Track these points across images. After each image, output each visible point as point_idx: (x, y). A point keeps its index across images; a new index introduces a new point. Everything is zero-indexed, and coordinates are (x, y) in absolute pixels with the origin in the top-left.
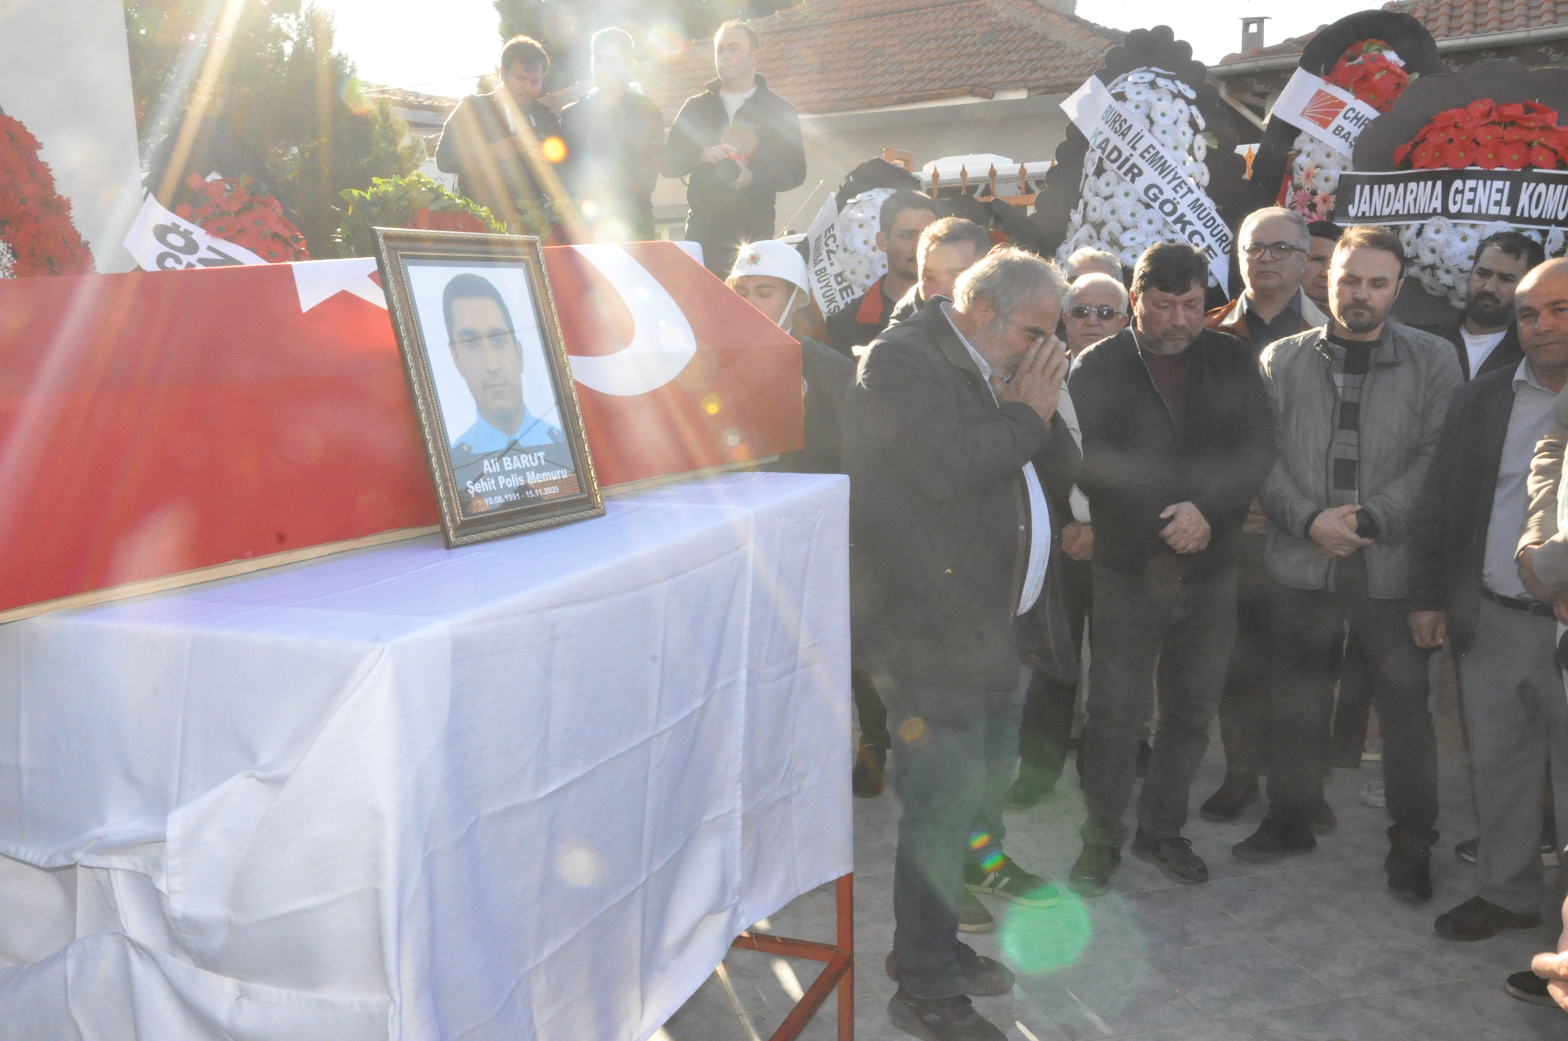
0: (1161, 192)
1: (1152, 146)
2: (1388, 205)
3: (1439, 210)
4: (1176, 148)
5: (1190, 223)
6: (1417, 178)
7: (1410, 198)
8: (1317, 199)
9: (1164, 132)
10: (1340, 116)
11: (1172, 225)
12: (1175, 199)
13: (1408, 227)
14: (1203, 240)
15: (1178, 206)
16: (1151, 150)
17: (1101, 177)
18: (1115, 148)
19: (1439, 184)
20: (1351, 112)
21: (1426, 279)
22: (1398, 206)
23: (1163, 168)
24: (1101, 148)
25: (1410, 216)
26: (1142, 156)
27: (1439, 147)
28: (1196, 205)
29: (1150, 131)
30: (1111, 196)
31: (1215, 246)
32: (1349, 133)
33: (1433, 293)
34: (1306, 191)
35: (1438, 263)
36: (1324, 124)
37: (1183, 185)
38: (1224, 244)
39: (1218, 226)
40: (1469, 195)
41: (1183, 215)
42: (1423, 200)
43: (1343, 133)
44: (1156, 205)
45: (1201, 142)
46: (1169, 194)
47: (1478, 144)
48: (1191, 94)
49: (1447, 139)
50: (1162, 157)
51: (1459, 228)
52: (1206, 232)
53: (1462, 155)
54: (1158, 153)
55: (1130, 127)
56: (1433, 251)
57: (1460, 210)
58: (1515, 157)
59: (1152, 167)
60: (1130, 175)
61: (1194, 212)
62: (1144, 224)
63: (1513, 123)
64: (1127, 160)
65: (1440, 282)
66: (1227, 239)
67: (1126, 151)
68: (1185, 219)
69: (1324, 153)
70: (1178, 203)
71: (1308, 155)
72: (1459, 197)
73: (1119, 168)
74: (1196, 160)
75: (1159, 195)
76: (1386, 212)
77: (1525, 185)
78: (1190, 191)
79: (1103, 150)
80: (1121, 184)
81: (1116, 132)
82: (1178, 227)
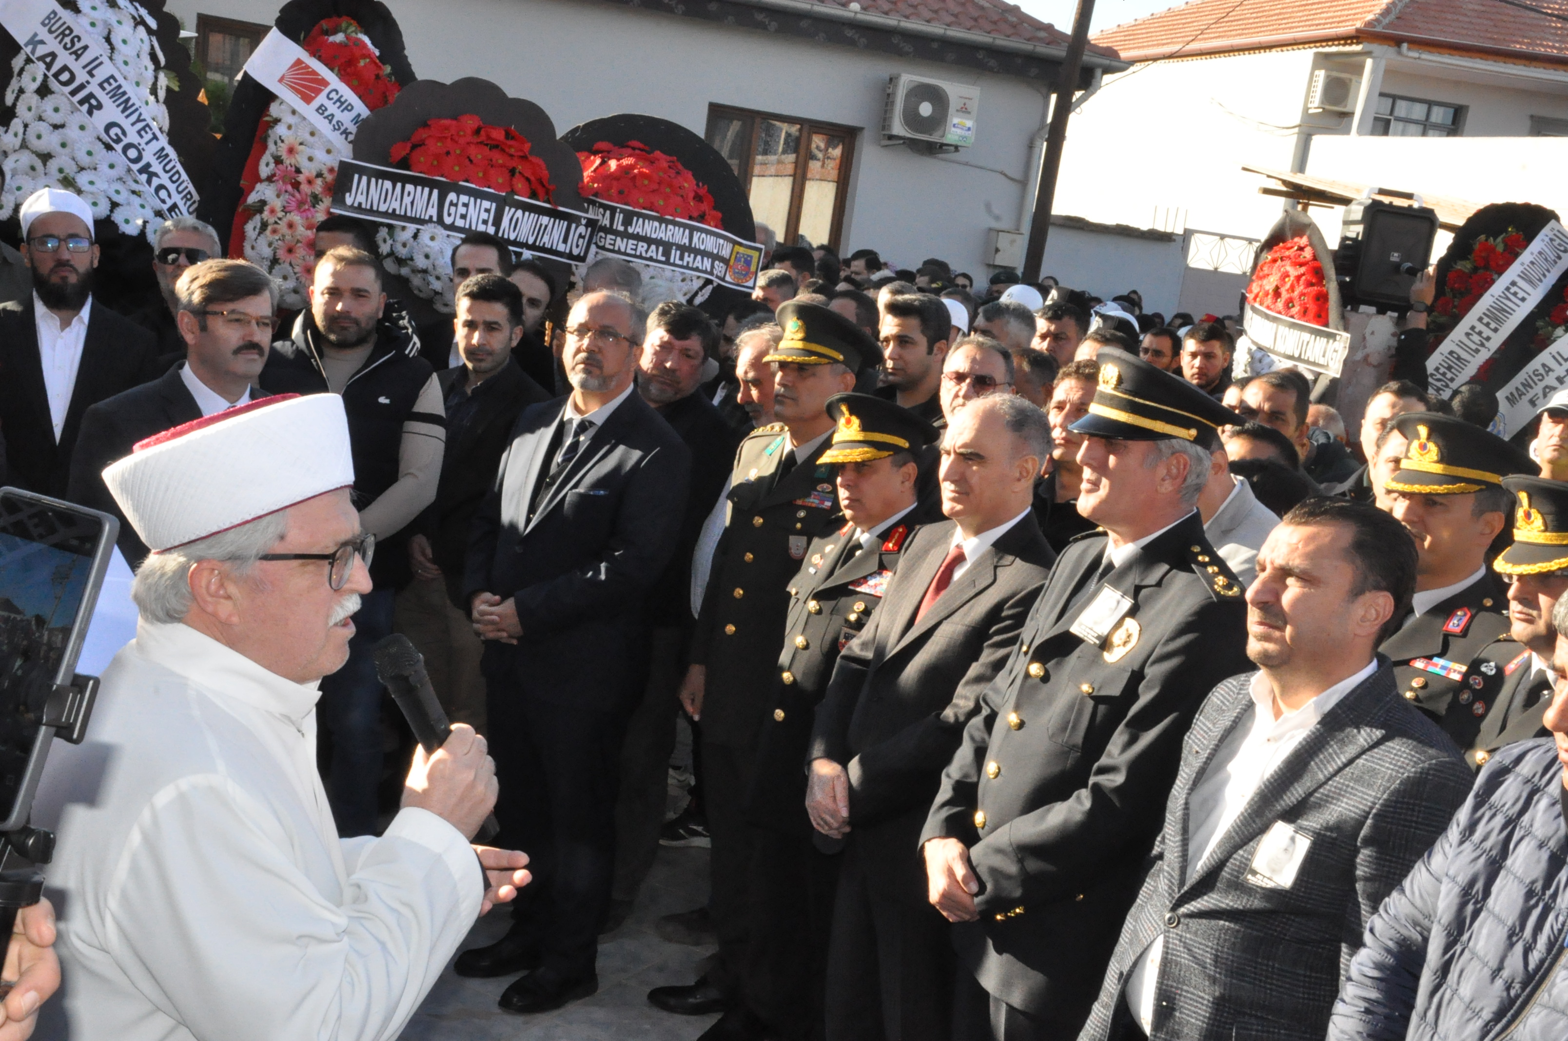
0: (124, 133)
1: (112, 77)
2: (385, 201)
3: (435, 219)
4: (138, 84)
5: (156, 175)
6: (416, 181)
7: (407, 200)
8: (301, 178)
9: (126, 63)
10: (323, 95)
11: (137, 174)
12: (139, 144)
13: (404, 228)
14: (170, 196)
15: (143, 153)
16: (112, 81)
17: (46, 99)
18: (65, 68)
19: (435, 192)
20: (334, 93)
21: (416, 281)
22: (395, 205)
23: (126, 106)
24: (45, 63)
25: (405, 218)
26: (101, 85)
27: (437, 157)
28: (161, 155)
29: (111, 58)
30: (62, 126)
31: (181, 204)
32: (333, 115)
33: (421, 295)
34: (289, 168)
35: (430, 268)
36: (308, 99)
37: (147, 129)
38: (189, 203)
39: (183, 182)
40: (462, 210)
41: (148, 165)
42: (420, 204)
43: (326, 114)
44: (119, 147)
45: (163, 81)
46: (132, 137)
47: (471, 161)
48: (153, 24)
49: (445, 150)
50: (124, 93)
51: (452, 239)
52: (172, 187)
53: (457, 168)
54: (120, 87)
55: (86, 48)
56: (427, 256)
57: (453, 223)
58: (500, 180)
59: (114, 102)
60: (86, 106)
61: (160, 163)
62: (104, 167)
63: (496, 147)
64: (82, 87)
65: (431, 287)
66: (192, 197)
67: (81, 76)
68: (151, 170)
69: (308, 130)
70: (143, 150)
71: (289, 127)
72: (453, 209)
73: (73, 93)
74: (157, 101)
75: (122, 137)
76: (383, 208)
77: (507, 208)
78: (155, 137)
79: (49, 66)
80: (75, 114)
81: (65, 48)
82: (144, 177)
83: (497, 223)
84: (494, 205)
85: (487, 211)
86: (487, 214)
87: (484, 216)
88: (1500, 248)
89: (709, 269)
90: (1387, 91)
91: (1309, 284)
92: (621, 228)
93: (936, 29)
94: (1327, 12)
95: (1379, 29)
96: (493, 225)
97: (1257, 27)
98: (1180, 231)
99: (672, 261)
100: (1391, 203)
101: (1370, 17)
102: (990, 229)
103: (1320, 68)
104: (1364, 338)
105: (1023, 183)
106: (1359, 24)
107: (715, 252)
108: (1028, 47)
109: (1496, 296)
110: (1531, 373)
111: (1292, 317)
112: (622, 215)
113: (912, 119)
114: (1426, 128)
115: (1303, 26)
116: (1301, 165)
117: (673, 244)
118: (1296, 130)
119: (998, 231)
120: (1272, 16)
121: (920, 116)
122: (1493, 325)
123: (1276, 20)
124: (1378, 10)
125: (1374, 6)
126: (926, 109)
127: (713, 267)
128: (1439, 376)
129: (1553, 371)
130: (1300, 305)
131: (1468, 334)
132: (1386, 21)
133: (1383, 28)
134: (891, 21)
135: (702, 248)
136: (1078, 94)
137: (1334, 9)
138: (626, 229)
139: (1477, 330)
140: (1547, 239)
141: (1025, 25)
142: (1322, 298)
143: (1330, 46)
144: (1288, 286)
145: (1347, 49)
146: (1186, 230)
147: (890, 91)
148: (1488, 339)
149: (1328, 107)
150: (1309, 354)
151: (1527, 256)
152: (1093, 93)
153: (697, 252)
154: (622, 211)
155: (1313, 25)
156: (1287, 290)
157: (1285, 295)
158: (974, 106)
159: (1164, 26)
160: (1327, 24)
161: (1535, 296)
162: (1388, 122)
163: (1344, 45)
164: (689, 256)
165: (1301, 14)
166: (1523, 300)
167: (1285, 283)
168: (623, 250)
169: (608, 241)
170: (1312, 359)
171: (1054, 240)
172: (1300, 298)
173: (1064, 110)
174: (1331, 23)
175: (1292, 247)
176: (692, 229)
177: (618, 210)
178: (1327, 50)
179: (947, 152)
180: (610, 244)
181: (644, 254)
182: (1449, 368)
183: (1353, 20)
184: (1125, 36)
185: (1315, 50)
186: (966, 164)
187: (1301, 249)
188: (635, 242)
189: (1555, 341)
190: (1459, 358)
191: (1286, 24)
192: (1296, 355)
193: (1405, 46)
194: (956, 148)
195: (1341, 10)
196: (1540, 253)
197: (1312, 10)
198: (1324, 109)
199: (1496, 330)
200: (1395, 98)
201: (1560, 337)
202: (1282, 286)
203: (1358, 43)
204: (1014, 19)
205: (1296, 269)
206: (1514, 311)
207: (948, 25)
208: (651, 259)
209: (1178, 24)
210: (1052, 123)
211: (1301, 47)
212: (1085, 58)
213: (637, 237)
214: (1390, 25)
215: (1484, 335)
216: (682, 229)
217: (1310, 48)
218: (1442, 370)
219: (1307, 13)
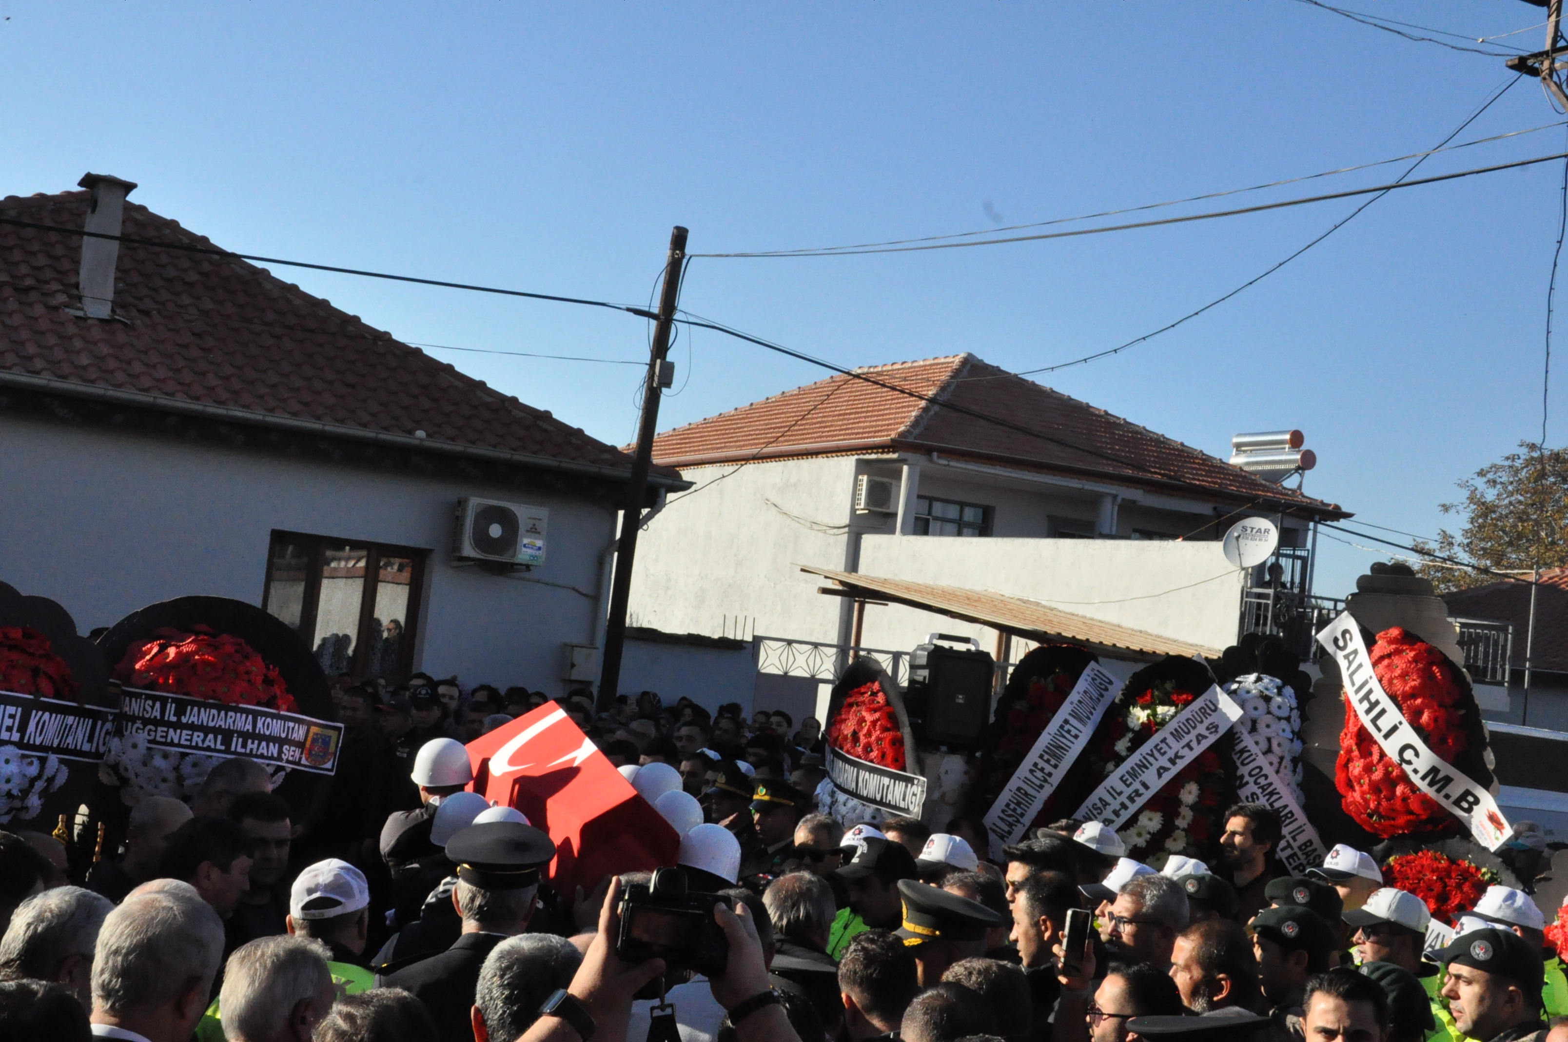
83: (23, 728)
84: (20, 709)
85: (12, 716)
86: (11, 720)
87: (8, 722)
88: (1051, 688)
89: (275, 755)
90: (923, 493)
91: (884, 729)
92: (173, 719)
93: (504, 454)
94: (864, 422)
95: (910, 439)
96: (18, 731)
97: (803, 434)
98: (749, 638)
99: (233, 749)
100: (951, 648)
101: (902, 428)
102: (565, 645)
103: (863, 474)
104: (939, 778)
105: (596, 598)
106: (893, 435)
107: (283, 735)
108: (593, 469)
109: (1053, 734)
110: (1090, 807)
111: (872, 761)
112: (174, 705)
113: (482, 540)
114: (961, 528)
115: (844, 435)
116: (853, 563)
117: (234, 732)
118: (846, 529)
119: (573, 647)
120: (815, 423)
121: (488, 535)
122: (1053, 762)
123: (819, 428)
124: (908, 422)
125: (905, 417)
126: (495, 531)
127: (280, 752)
128: (1010, 812)
129: (1109, 804)
130: (878, 750)
131: (1031, 771)
132: (917, 432)
133: (915, 438)
134: (458, 447)
135: (268, 733)
136: (645, 511)
137: (869, 419)
138: (179, 719)
139: (1039, 767)
140: (1089, 679)
141: (589, 447)
142: (897, 743)
143: (870, 454)
144: (865, 730)
145: (885, 456)
146: (755, 638)
147: (458, 513)
148: (1050, 775)
149: (872, 509)
150: (890, 797)
151: (1074, 696)
152: (659, 511)
153: (261, 738)
154: (174, 700)
155: (853, 434)
156: (865, 735)
157: (863, 740)
158: (543, 526)
159: (717, 431)
160: (865, 433)
161: (1086, 734)
162: (927, 522)
163: (882, 453)
164: (253, 743)
165: (840, 423)
166: (1076, 737)
167: (862, 728)
168: (176, 741)
169: (159, 734)
170: (893, 803)
171: (630, 654)
172: (877, 743)
173: (633, 526)
174: (869, 432)
175: (866, 693)
176: (256, 714)
177: (170, 700)
178: (867, 457)
179: (518, 571)
180: (162, 737)
181: (200, 744)
182: (1018, 804)
183: (888, 430)
184: (681, 439)
185: (856, 457)
186: (538, 582)
187: (874, 694)
188: (190, 732)
189: (1107, 776)
190: (1026, 794)
191: (828, 432)
192: (878, 798)
193: (935, 454)
194: (528, 567)
195: (876, 421)
196: (1085, 692)
197: (851, 419)
198: (869, 510)
199: (1055, 766)
200: (931, 500)
201: (1112, 772)
202: (860, 731)
203: (894, 452)
204: (578, 442)
205: (871, 714)
206: (1070, 748)
207: (515, 450)
208: (208, 749)
209: (730, 429)
210: (621, 539)
211: (844, 454)
212: (649, 478)
213: (193, 727)
214: (920, 436)
215: (1046, 771)
216: (244, 716)
217: (853, 455)
218: (1012, 806)
219: (846, 422)
